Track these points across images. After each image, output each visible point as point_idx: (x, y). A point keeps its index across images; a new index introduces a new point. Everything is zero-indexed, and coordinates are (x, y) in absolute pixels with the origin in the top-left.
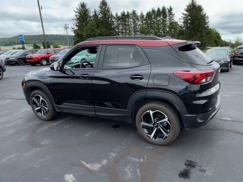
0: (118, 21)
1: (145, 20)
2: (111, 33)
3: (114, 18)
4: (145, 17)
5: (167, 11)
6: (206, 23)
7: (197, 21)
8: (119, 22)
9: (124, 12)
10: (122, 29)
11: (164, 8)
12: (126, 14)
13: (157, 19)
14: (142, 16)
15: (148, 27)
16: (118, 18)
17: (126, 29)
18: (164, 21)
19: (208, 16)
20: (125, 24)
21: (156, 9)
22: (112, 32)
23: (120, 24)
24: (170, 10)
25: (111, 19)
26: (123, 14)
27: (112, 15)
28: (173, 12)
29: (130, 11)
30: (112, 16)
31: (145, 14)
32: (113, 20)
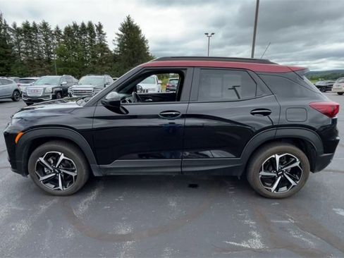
0: (17, 36)
1: (63, 37)
2: (6, 53)
3: (10, 30)
4: (63, 33)
5: (95, 28)
6: (146, 49)
7: (137, 46)
8: (20, 37)
9: (27, 22)
10: (26, 48)
11: (90, 24)
12: (31, 26)
13: (80, 38)
14: (58, 31)
15: (69, 48)
16: (18, 31)
17: (32, 48)
18: (91, 41)
19: (147, 40)
20: (31, 42)
21: (79, 24)
22: (9, 51)
23: (21, 40)
24: (100, 27)
25: (5, 32)
26: (26, 26)
27: (6, 25)
28: (104, 30)
29: (39, 23)
30: (6, 27)
31: (62, 29)
32: (8, 32)
